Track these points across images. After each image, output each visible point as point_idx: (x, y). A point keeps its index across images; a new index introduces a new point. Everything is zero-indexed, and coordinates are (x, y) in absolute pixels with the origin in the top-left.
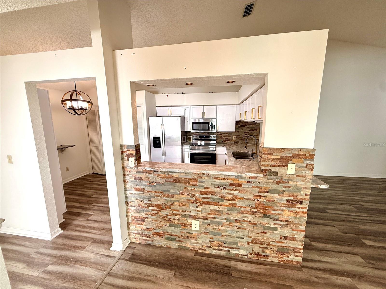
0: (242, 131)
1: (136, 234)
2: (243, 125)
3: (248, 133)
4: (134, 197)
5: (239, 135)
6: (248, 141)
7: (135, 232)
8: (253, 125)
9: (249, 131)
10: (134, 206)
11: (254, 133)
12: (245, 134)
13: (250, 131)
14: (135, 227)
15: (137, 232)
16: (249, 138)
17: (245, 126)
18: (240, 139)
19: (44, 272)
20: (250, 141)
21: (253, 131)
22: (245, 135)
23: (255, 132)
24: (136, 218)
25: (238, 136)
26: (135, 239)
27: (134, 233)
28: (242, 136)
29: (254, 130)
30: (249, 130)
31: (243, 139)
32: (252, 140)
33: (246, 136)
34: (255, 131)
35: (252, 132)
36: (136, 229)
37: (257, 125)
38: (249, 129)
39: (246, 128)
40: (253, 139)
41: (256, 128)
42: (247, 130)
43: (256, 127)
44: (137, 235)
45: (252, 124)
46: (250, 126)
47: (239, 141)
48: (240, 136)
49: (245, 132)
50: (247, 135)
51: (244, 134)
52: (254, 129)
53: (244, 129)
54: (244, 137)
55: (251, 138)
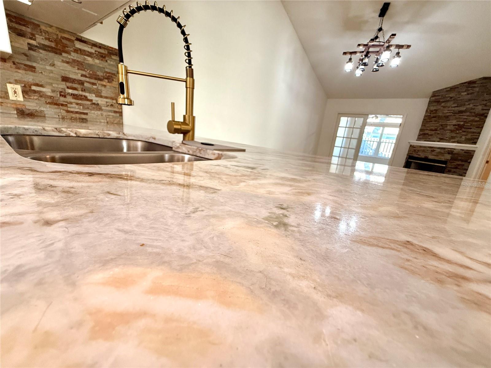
0: (52, 72)
2: (53, 45)
3: (79, 84)
5: (37, 85)
6: (87, 114)
8: (97, 61)
9: (82, 75)
11: (103, 88)
12: (69, 84)
13: (85, 76)
16: (89, 103)
17: (64, 54)
18: (49, 103)
20: (93, 114)
21: (99, 82)
22: (70, 91)
23: (105, 86)
25: (34, 88)
28: (53, 91)
29: (101, 80)
30: (84, 73)
31: (62, 105)
32: (99, 113)
33: (75, 96)
34: (104, 83)
35: (94, 84)
37: (112, 63)
38: (84, 70)
39: (68, 63)
40: (102, 110)
41: (107, 73)
42: (75, 74)
43: (107, 70)
45: (93, 54)
46: (85, 59)
47: (42, 109)
48: (47, 90)
49: (65, 79)
50: (75, 92)
51: (62, 85)
52: (100, 74)
53: (58, 63)
54: (65, 97)
55: (94, 104)
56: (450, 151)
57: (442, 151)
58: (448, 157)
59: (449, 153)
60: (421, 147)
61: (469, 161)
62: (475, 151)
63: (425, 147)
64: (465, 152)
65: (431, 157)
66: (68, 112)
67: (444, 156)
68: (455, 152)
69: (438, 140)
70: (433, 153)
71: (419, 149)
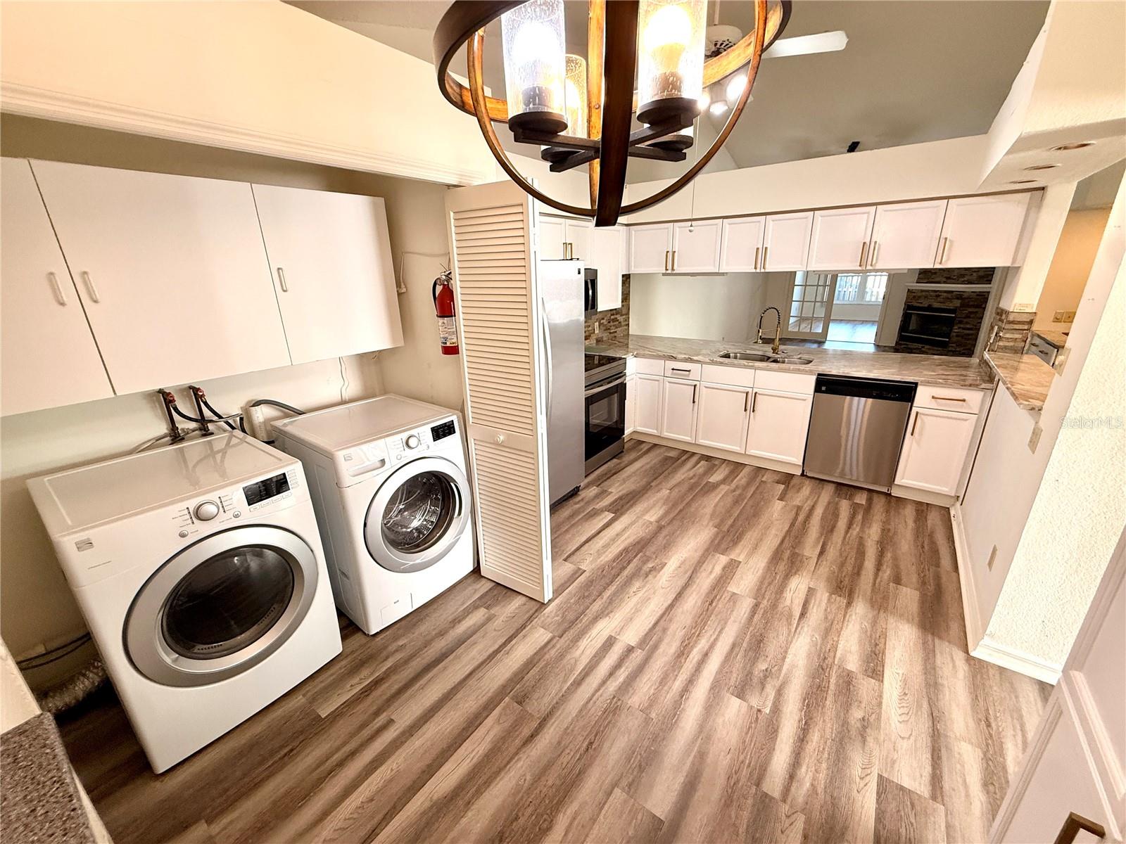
56: (960, 296)
57: (949, 296)
58: (957, 303)
59: (958, 298)
60: (922, 291)
61: (983, 306)
62: (989, 292)
63: (928, 291)
64: (977, 295)
65: (936, 305)
66: (610, 333)
67: (952, 302)
68: (966, 295)
69: (944, 280)
70: (939, 299)
71: (919, 294)
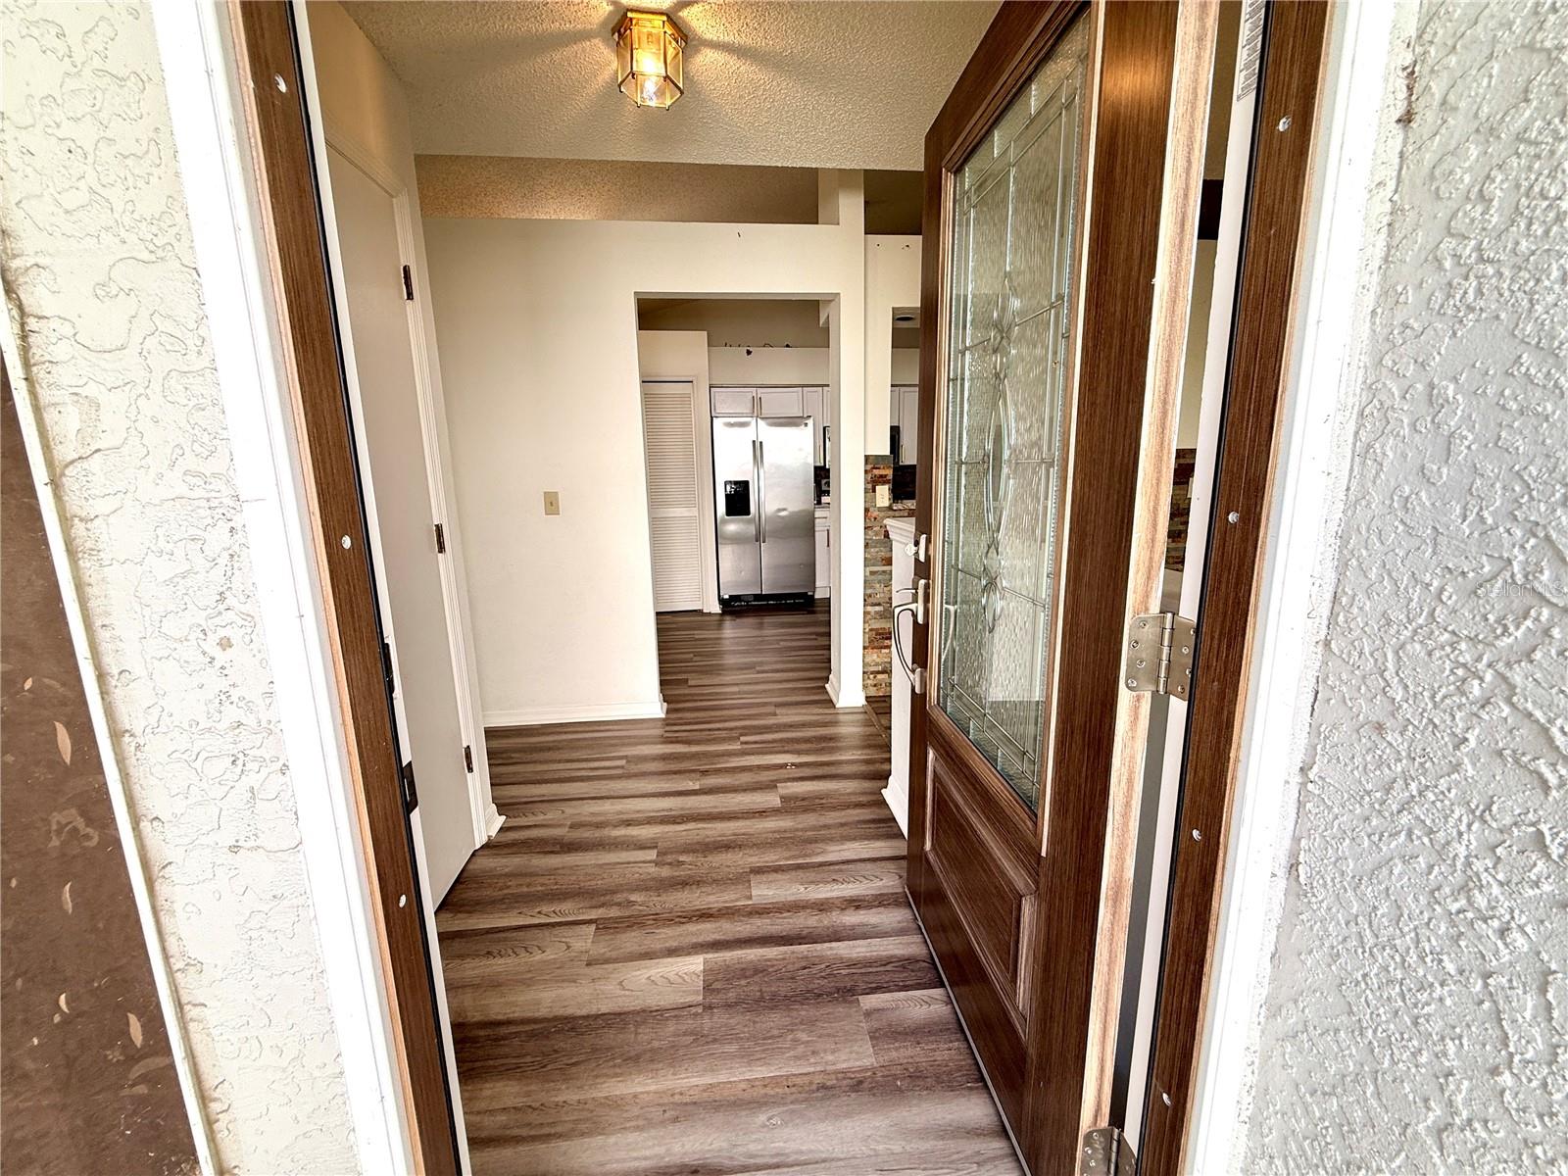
1: (879, 672)
4: (879, 582)
7: (876, 669)
10: (879, 604)
14: (875, 657)
15: (880, 668)
19: (742, 743)
24: (880, 634)
26: (875, 685)
27: (872, 673)
36: (878, 660)
44: (879, 676)
